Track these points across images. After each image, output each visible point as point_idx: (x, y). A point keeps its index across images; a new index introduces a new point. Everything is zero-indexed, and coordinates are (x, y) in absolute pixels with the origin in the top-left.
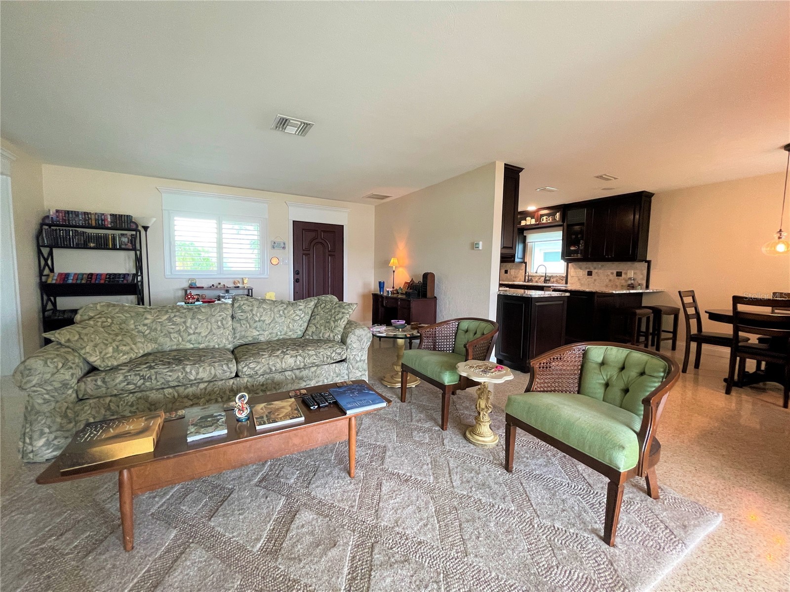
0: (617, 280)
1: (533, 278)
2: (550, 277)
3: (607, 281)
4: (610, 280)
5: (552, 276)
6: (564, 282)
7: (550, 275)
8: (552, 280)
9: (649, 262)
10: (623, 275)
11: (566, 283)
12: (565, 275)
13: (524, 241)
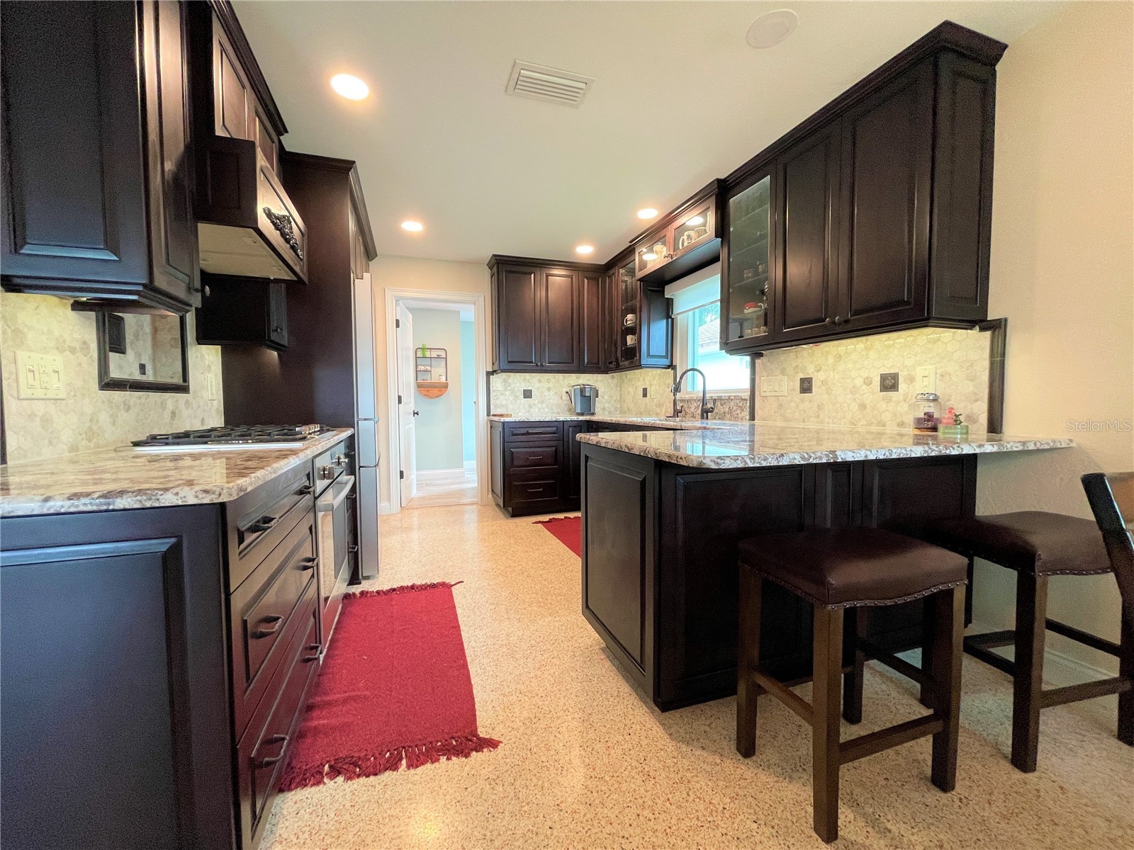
0: (882, 405)
1: (686, 406)
2: (715, 401)
3: (855, 407)
4: (863, 406)
5: (720, 399)
6: (746, 414)
7: (715, 396)
8: (719, 408)
9: (997, 327)
10: (902, 386)
11: (752, 418)
12: (747, 395)
13: (667, 308)
